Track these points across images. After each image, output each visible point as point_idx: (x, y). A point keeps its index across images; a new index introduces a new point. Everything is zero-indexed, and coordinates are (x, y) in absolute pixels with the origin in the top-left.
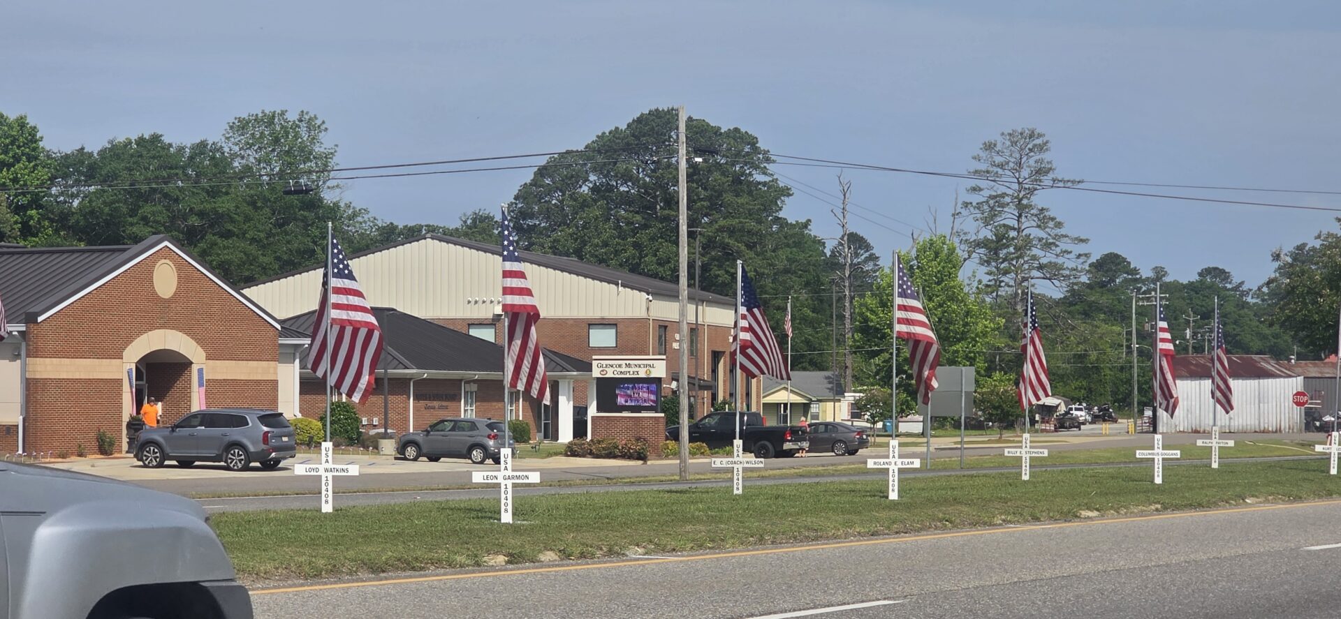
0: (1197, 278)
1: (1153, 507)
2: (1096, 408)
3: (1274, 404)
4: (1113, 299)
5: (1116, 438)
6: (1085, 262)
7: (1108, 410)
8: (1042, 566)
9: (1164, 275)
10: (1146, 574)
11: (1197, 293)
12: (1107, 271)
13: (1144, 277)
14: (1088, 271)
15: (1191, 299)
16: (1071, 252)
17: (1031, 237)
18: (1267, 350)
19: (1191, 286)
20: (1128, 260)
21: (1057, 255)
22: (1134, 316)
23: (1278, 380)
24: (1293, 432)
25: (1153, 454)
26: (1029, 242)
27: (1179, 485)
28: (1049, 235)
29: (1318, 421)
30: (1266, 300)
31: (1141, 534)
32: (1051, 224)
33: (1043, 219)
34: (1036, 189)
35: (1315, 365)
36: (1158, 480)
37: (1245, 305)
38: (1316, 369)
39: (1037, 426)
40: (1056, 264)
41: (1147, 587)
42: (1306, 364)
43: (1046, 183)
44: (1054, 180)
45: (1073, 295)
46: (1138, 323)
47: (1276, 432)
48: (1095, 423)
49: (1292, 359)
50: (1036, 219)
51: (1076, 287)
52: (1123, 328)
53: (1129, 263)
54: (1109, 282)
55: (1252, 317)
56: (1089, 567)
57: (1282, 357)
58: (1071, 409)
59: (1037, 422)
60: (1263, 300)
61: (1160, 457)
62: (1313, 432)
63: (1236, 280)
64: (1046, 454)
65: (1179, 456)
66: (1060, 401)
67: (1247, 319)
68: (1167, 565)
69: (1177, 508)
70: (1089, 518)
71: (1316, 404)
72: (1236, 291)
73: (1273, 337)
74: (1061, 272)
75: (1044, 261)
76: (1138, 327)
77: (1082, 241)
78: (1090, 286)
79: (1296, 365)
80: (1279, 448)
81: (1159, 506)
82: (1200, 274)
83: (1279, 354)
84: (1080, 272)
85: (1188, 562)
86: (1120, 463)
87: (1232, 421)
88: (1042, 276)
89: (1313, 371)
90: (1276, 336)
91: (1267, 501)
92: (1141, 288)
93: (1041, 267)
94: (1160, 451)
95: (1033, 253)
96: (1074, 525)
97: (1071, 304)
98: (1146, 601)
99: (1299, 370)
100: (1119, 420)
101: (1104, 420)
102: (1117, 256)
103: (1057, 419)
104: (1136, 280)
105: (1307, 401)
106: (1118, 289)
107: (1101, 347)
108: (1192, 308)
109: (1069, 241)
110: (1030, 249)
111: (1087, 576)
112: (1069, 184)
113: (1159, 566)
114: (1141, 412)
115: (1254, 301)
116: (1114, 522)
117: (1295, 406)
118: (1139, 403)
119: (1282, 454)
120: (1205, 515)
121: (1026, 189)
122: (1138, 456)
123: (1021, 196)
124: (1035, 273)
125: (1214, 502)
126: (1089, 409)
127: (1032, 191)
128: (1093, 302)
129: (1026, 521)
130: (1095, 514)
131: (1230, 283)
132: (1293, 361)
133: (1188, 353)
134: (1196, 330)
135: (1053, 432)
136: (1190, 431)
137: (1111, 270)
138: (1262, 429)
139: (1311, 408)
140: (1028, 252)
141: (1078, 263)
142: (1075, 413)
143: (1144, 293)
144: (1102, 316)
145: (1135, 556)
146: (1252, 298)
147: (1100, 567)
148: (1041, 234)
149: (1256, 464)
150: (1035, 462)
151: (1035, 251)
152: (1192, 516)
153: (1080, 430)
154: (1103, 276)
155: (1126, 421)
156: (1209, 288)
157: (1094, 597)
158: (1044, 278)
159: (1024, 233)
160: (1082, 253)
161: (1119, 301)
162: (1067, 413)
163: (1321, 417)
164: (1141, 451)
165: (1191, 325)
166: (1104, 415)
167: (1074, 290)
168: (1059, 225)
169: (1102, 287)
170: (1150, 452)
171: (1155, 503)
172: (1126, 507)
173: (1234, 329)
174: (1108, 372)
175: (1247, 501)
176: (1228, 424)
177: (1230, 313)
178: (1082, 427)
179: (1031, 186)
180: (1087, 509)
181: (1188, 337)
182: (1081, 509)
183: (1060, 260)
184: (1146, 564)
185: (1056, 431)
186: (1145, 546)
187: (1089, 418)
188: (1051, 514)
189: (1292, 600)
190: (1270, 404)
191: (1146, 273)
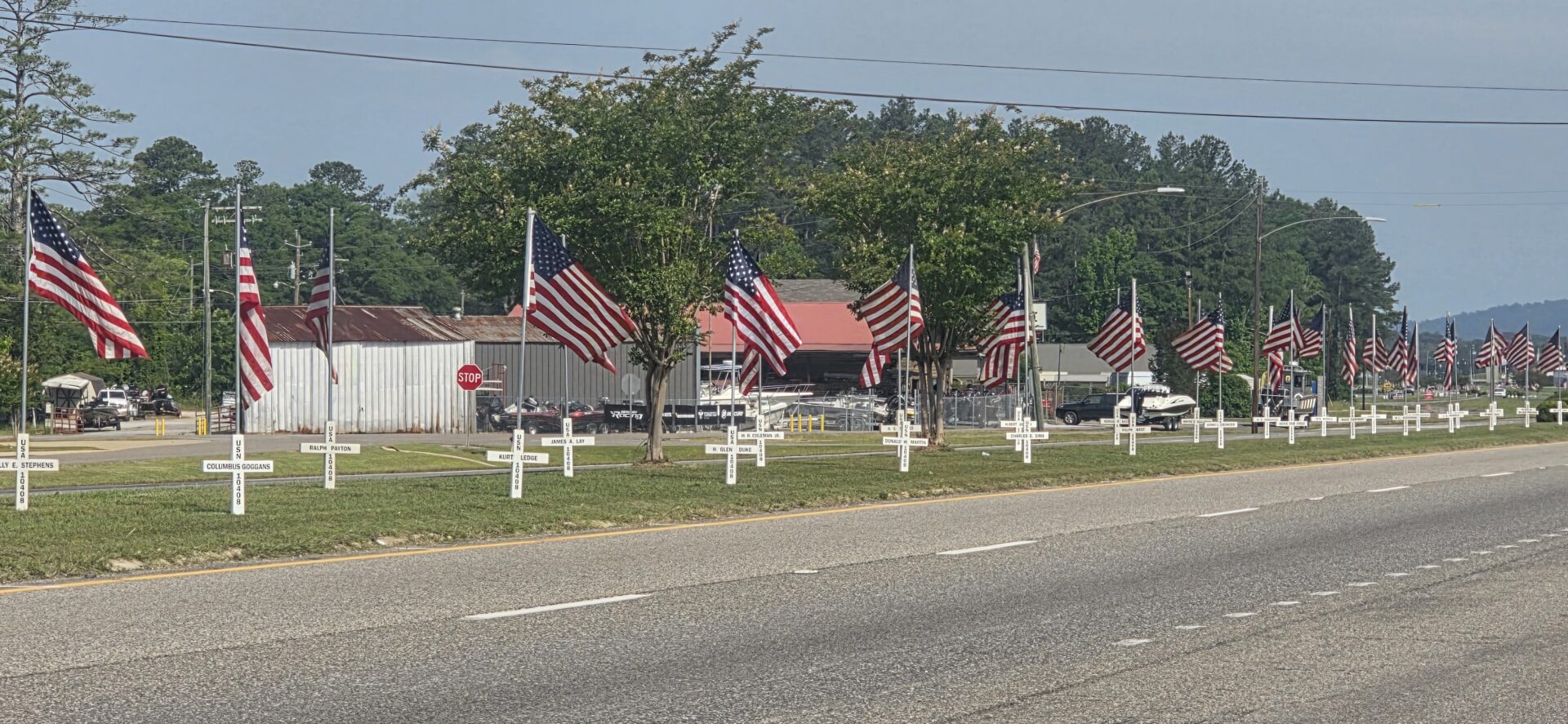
0: (309, 178)
1: (229, 553)
2: (145, 393)
3: (429, 386)
4: (173, 215)
5: (176, 442)
6: (129, 151)
7: (164, 396)
8: (43, 651)
9: (255, 175)
10: (214, 662)
11: (308, 205)
12: (165, 167)
13: (223, 178)
14: (132, 168)
15: (299, 214)
16: (105, 136)
17: (39, 110)
18: (419, 298)
19: (299, 194)
20: (198, 149)
21: (82, 141)
22: (206, 241)
23: (435, 347)
24: (458, 432)
25: (230, 466)
26: (36, 119)
27: (272, 517)
28: (69, 107)
29: (498, 413)
30: (417, 216)
31: (209, 598)
32: (72, 89)
33: (59, 80)
34: (48, 31)
35: (493, 323)
36: (239, 509)
37: (383, 224)
38: (495, 329)
39: (48, 423)
40: (79, 155)
41: (213, 682)
42: (478, 320)
43: (64, 20)
44: (77, 17)
45: (108, 207)
46: (215, 253)
47: (431, 431)
48: (143, 417)
49: (456, 312)
50: (46, 80)
51: (112, 194)
52: (189, 261)
53: (200, 154)
54: (167, 186)
55: (395, 244)
56: (122, 653)
57: (443, 309)
58: (105, 395)
59: (48, 415)
60: (413, 216)
61: (242, 472)
62: (490, 431)
63: (370, 184)
64: (56, 468)
65: (271, 470)
66: (85, 382)
67: (388, 247)
68: (249, 647)
69: (266, 554)
70: (125, 571)
71: (494, 385)
72: (369, 201)
73: (428, 276)
74: (88, 168)
75: (60, 150)
76: (214, 259)
77: (123, 117)
78: (136, 193)
79: (463, 322)
80: (436, 457)
81: (238, 551)
82: (314, 174)
83: (436, 304)
84: (120, 168)
85: (282, 642)
86: (180, 482)
87: (362, 413)
88: (57, 174)
89: (490, 333)
90: (433, 275)
91: (411, 541)
92: (219, 195)
93: (55, 160)
94: (242, 461)
95: (42, 137)
96: (101, 583)
97: (105, 222)
98: (213, 706)
99: (468, 330)
100: (183, 413)
101: (159, 413)
102: (181, 144)
103: (81, 412)
104: (211, 183)
105: (479, 381)
106: (181, 198)
107: (154, 292)
108: (300, 229)
109: (104, 118)
110: (36, 130)
111: (118, 667)
112: (102, 24)
113: (235, 648)
114: (218, 400)
115: (398, 217)
116: (166, 578)
117: (461, 389)
118: (214, 386)
119: (439, 467)
120: (313, 566)
121: (30, 30)
122: (206, 470)
123: (22, 42)
124: (45, 170)
125: (328, 545)
126: (134, 395)
127: (41, 34)
128: (142, 218)
129: (21, 578)
130: (135, 564)
131: (361, 188)
132: (458, 316)
133: (292, 302)
134: (304, 265)
135: (74, 433)
136: (296, 429)
137: (171, 166)
138: (410, 426)
139: (487, 393)
140: (34, 136)
141: (117, 155)
142: (110, 400)
143: (224, 204)
144: (156, 241)
145: (196, 632)
146: (396, 212)
147: (141, 653)
148: (55, 105)
149: (394, 483)
150: (37, 483)
151: (45, 134)
152: (290, 567)
153: (119, 429)
154: (158, 175)
155: (192, 414)
156: (328, 196)
157: (128, 701)
158: (60, 179)
159: (27, 104)
160: (122, 137)
161: (183, 215)
162: (98, 401)
163: (502, 408)
164: (211, 462)
165: (298, 255)
166: (159, 405)
167: (110, 198)
168: (85, 90)
169: (155, 194)
170: (226, 462)
171: (233, 546)
172: (184, 553)
173: (367, 264)
174: (165, 333)
175: (381, 542)
176: (355, 419)
177: (360, 237)
178: (123, 424)
179: (39, 26)
180: (123, 556)
181: (293, 277)
182: (112, 558)
183: (86, 149)
184: (214, 646)
185: (79, 431)
186: (214, 616)
187: (133, 410)
188: (63, 567)
189: (445, 701)
190: (422, 387)
191: (227, 170)
